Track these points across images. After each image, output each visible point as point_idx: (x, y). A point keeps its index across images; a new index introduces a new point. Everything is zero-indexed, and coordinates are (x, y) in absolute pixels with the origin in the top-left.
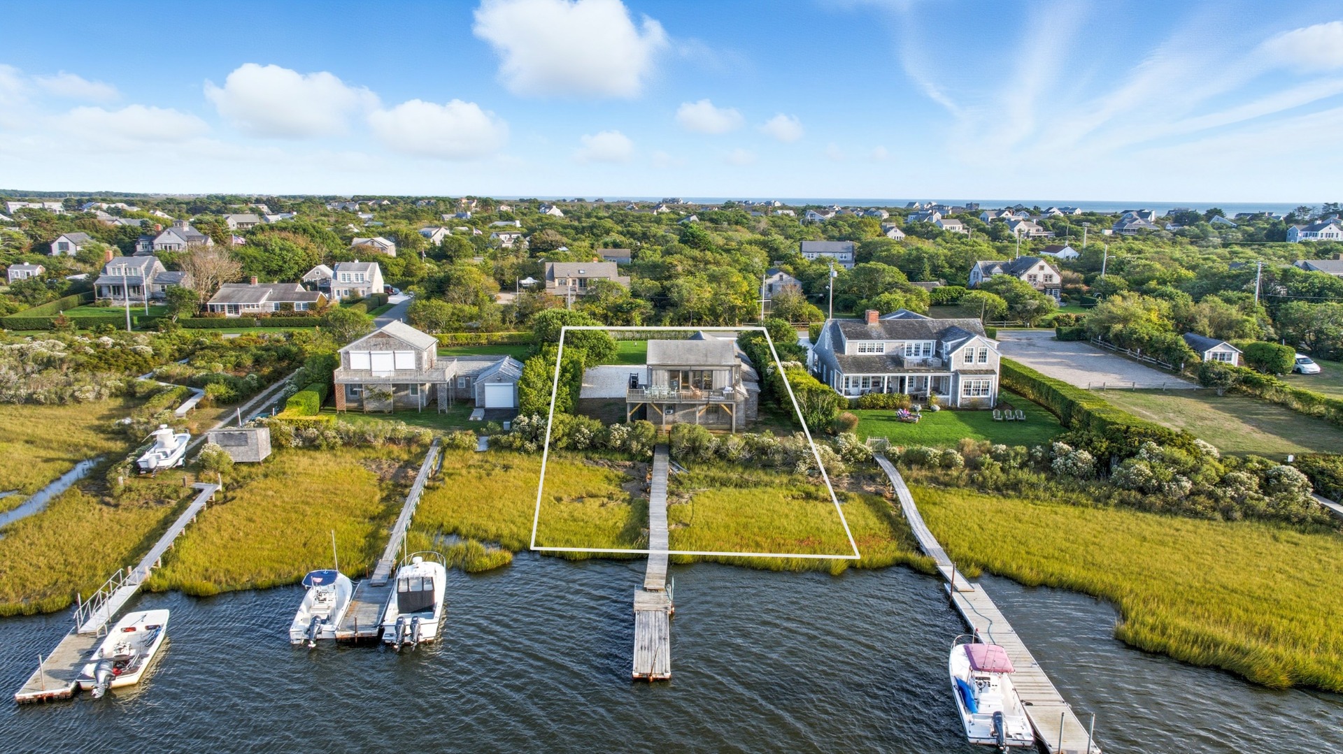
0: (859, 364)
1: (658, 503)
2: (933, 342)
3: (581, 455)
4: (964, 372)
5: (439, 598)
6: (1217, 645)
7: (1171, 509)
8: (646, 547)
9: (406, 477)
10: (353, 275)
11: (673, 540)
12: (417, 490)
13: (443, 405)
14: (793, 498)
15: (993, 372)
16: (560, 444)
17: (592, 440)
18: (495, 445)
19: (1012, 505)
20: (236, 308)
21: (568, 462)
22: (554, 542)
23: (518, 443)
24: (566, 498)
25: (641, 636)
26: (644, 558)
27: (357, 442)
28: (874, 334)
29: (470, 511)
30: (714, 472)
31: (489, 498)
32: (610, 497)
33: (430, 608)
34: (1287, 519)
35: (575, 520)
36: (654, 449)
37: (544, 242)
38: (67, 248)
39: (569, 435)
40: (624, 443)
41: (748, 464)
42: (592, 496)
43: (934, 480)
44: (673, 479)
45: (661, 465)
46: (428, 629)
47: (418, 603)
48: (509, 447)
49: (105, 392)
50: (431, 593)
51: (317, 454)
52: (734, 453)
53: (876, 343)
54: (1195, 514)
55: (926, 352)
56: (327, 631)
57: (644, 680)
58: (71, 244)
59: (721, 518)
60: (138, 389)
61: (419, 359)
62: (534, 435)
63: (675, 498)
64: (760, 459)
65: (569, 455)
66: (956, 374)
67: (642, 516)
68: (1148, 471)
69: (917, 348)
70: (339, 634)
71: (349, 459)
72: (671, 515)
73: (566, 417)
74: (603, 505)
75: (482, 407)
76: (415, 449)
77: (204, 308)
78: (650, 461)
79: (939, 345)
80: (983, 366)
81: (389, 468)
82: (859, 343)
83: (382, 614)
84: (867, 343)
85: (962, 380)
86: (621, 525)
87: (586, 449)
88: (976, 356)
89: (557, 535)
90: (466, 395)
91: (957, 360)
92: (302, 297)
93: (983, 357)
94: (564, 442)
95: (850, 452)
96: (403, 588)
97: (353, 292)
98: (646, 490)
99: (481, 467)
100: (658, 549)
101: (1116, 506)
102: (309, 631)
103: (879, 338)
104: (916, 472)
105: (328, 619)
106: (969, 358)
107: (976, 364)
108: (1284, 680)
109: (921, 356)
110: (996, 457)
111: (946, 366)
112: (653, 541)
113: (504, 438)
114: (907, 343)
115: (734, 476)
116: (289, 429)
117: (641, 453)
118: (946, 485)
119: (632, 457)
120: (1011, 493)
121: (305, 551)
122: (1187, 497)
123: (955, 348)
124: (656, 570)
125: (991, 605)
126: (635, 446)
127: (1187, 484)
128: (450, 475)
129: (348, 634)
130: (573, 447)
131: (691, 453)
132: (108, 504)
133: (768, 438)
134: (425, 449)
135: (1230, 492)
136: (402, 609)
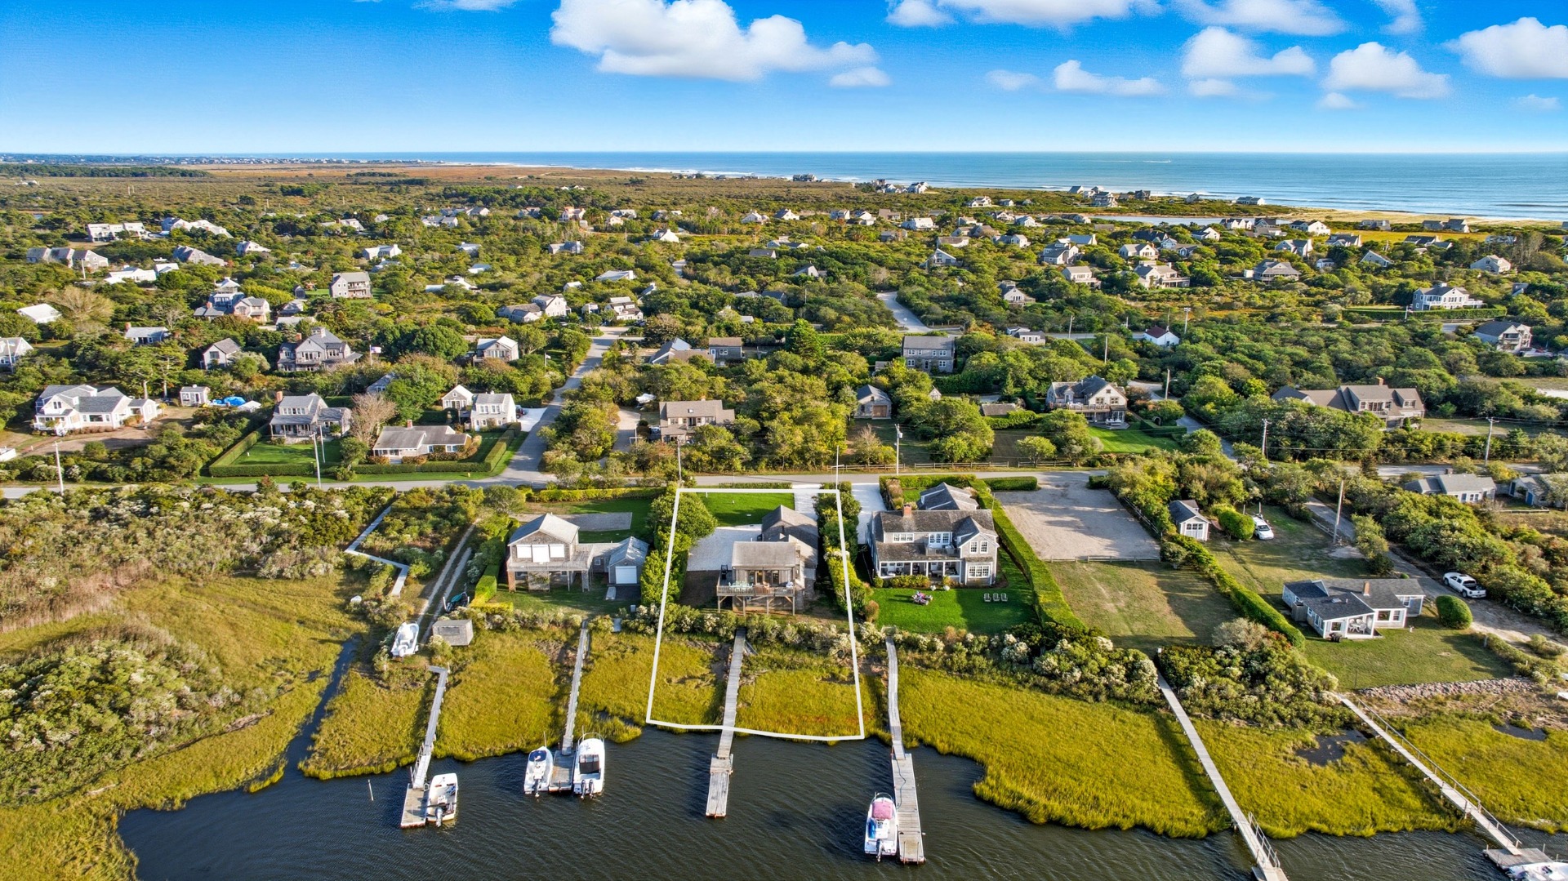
0: (894, 552)
1: (733, 684)
2: (950, 534)
3: (686, 636)
4: (970, 560)
5: (602, 766)
6: (1020, 798)
7: (1065, 692)
8: (721, 724)
9: (567, 658)
10: (490, 406)
11: (739, 720)
12: (578, 674)
13: (586, 584)
14: (823, 679)
15: (991, 559)
16: (669, 630)
17: (693, 626)
18: (625, 628)
19: (965, 687)
20: (396, 452)
21: (676, 644)
22: (665, 718)
23: (641, 628)
24: (674, 680)
25: (713, 790)
26: (719, 732)
27: (530, 626)
28: (906, 527)
29: (613, 691)
30: (775, 655)
31: (623, 680)
32: (703, 678)
33: (597, 771)
34: (1132, 701)
35: (679, 700)
36: (735, 633)
37: (658, 327)
38: (218, 357)
39: (676, 622)
40: (714, 628)
41: (797, 648)
42: (691, 677)
43: (920, 662)
44: (746, 660)
45: (740, 648)
46: (598, 785)
47: (590, 768)
48: (635, 631)
49: (331, 567)
50: (597, 763)
51: (503, 636)
52: (789, 638)
53: (907, 535)
54: (1078, 697)
55: (945, 539)
56: (543, 786)
57: (712, 817)
58: (221, 354)
59: (772, 699)
60: (355, 564)
61: (567, 550)
62: (652, 621)
63: (745, 680)
64: (808, 643)
65: (677, 637)
66: (964, 560)
67: (720, 697)
68: (1056, 664)
69: (939, 536)
70: (551, 789)
71: (529, 640)
72: (740, 697)
73: (673, 606)
74: (697, 687)
75: (614, 584)
76: (571, 632)
77: (370, 453)
78: (732, 643)
79: (954, 536)
80: (985, 554)
81: (555, 649)
82: (894, 535)
83: (572, 775)
84: (901, 535)
85: (968, 566)
86: (707, 705)
87: (688, 632)
88: (979, 547)
89: (669, 713)
90: (601, 570)
91: (965, 550)
92: (452, 439)
93: (984, 547)
94: (673, 627)
95: (869, 638)
96: (583, 760)
97: (490, 422)
98: (726, 671)
99: (617, 648)
100: (728, 727)
101: (1030, 688)
102: (534, 787)
103: (909, 530)
104: (911, 656)
105: (542, 779)
106: (974, 549)
107: (980, 553)
108: (1042, 820)
109: (942, 543)
110: (966, 644)
111: (957, 553)
112: (726, 720)
113: (632, 624)
114: (930, 534)
115: (787, 658)
116: (481, 615)
117: (726, 637)
118: (927, 667)
119: (720, 640)
120: (967, 675)
121: (516, 727)
122: (1076, 683)
123: (964, 540)
124: (725, 743)
125: (911, 769)
126: (722, 632)
127: (1077, 674)
128: (598, 657)
129: (556, 788)
130: (679, 631)
131: (759, 639)
132: (382, 686)
133: (815, 625)
134: (577, 630)
135: (1104, 680)
136: (582, 772)
